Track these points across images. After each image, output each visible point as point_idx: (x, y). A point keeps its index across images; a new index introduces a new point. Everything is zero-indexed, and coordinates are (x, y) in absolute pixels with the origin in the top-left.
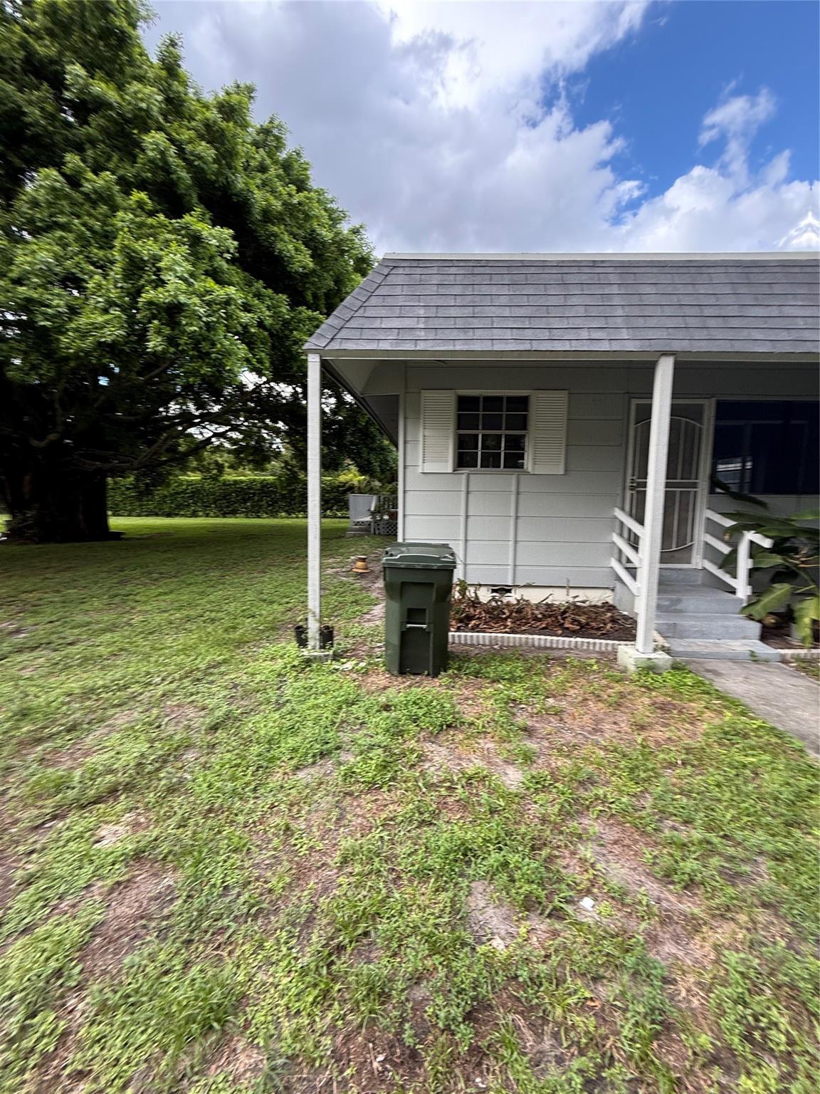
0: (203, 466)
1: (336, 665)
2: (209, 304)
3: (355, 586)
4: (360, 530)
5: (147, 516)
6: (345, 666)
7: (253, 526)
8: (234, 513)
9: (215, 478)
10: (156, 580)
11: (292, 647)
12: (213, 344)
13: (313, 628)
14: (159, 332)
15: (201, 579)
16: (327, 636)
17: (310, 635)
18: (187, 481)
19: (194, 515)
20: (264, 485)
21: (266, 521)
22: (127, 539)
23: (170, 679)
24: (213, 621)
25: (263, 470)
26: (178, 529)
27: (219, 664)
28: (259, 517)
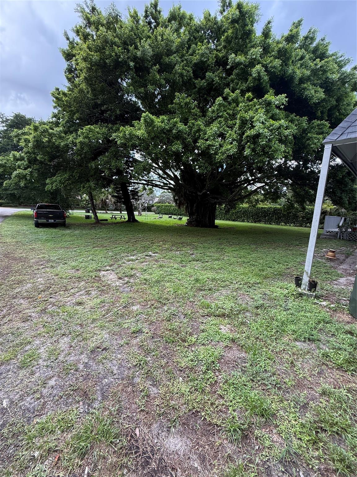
0: (250, 201)
1: (316, 301)
2: (271, 131)
3: (327, 264)
4: (330, 235)
5: (226, 220)
6: (322, 303)
7: (268, 228)
8: (259, 221)
9: (254, 206)
10: (231, 245)
11: (293, 286)
12: (270, 148)
13: (306, 280)
14: (249, 147)
15: (248, 247)
16: (313, 285)
17: (303, 282)
18: (242, 207)
19: (243, 221)
20: (275, 210)
21: (274, 226)
22: (220, 228)
23: (239, 283)
24: (254, 265)
25: (276, 203)
26: (237, 226)
27: (258, 283)
28: (270, 224)
